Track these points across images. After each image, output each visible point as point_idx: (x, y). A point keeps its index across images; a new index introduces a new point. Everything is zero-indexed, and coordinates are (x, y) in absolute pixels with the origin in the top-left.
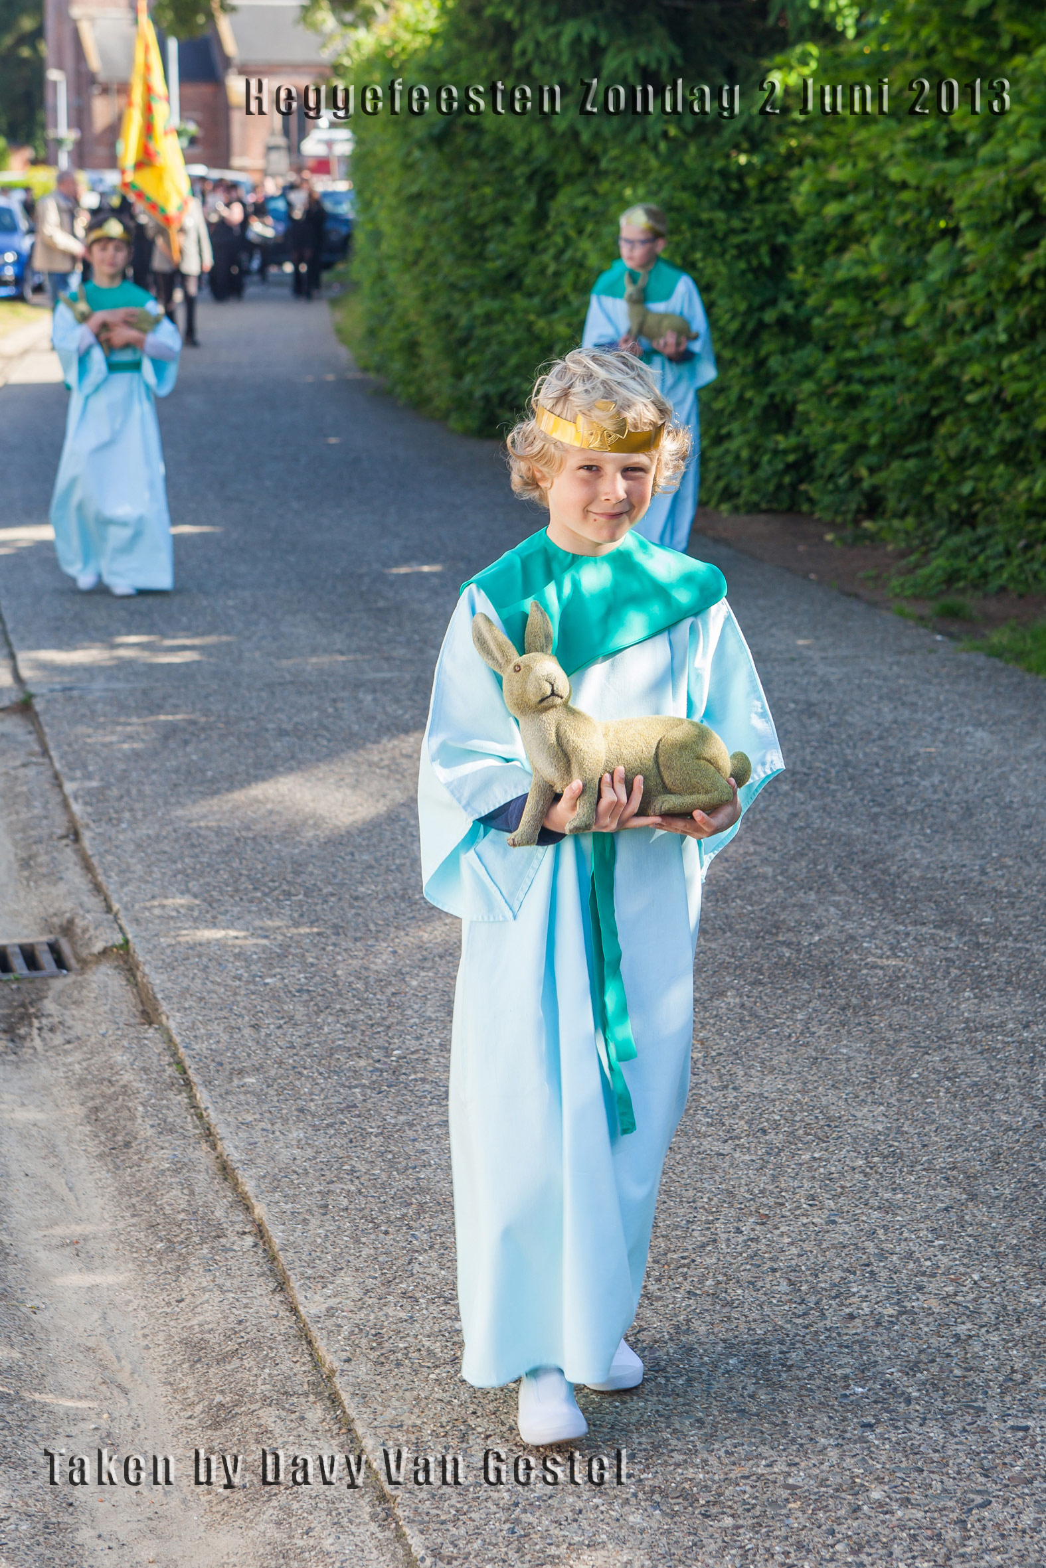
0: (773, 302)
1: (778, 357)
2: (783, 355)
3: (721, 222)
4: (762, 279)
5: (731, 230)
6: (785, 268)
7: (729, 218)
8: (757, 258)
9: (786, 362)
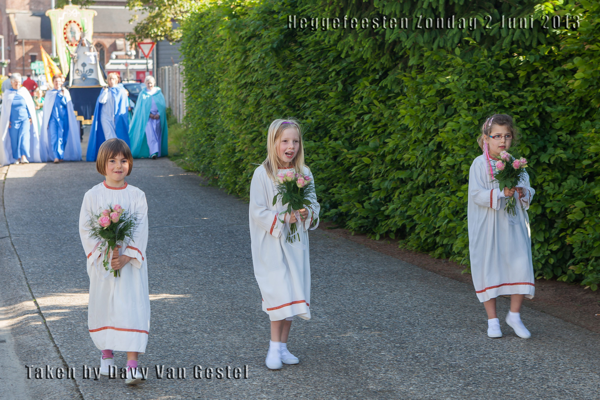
0: (544, 149)
1: (551, 184)
2: (554, 183)
3: (506, 98)
4: (535, 134)
5: (513, 103)
6: (548, 127)
7: (510, 95)
8: (531, 121)
9: (557, 187)
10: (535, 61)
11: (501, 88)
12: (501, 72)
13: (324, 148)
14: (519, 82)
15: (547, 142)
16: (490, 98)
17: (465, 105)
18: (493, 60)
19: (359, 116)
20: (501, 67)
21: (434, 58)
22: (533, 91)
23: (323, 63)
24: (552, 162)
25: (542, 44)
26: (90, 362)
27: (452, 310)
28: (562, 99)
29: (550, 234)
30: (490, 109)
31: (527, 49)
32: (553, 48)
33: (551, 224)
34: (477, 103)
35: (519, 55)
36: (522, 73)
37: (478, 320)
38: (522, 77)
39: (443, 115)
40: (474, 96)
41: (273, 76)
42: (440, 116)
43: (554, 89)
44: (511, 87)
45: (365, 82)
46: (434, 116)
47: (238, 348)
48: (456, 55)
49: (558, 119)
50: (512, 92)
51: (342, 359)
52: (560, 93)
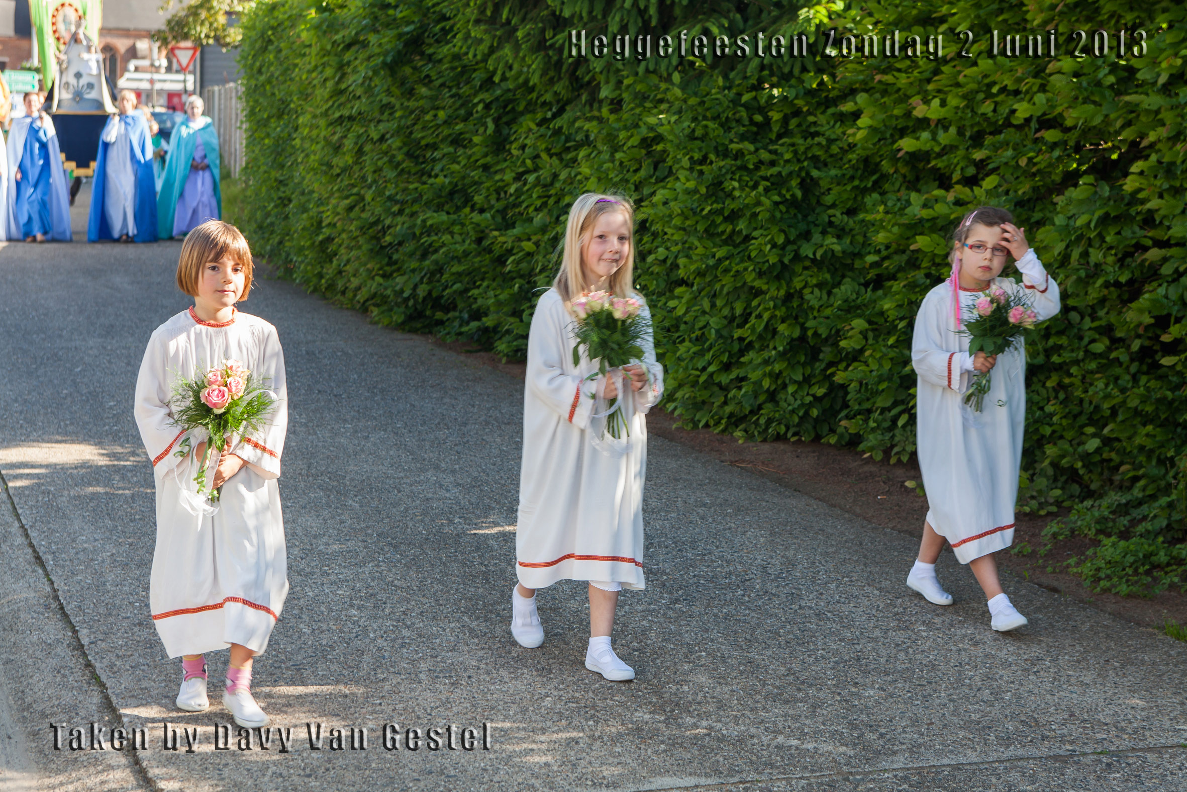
1: (816, 291)
2: (821, 289)
3: (750, 153)
4: (793, 211)
5: (761, 162)
6: (814, 201)
7: (757, 150)
8: (788, 191)
9: (825, 297)
10: (796, 97)
11: (743, 138)
12: (744, 114)
13: (463, 225)
14: (771, 130)
15: (812, 226)
16: (724, 153)
17: (685, 162)
18: (732, 94)
19: (518, 177)
20: (743, 105)
21: (639, 87)
22: (793, 145)
23: (465, 90)
24: (818, 257)
25: (809, 72)
26: (77, 553)
27: (656, 484)
28: (837, 159)
29: (812, 369)
30: (724, 171)
31: (784, 79)
32: (825, 78)
33: (814, 354)
34: (704, 160)
35: (772, 86)
36: (775, 116)
37: (696, 501)
38: (777, 121)
39: (651, 177)
40: (700, 149)
41: (386, 107)
42: (645, 179)
43: (824, 143)
44: (759, 137)
45: (528, 123)
46: (636, 178)
47: (315, 537)
48: (673, 84)
49: (829, 189)
50: (759, 145)
51: (480, 557)
52: (835, 149)
